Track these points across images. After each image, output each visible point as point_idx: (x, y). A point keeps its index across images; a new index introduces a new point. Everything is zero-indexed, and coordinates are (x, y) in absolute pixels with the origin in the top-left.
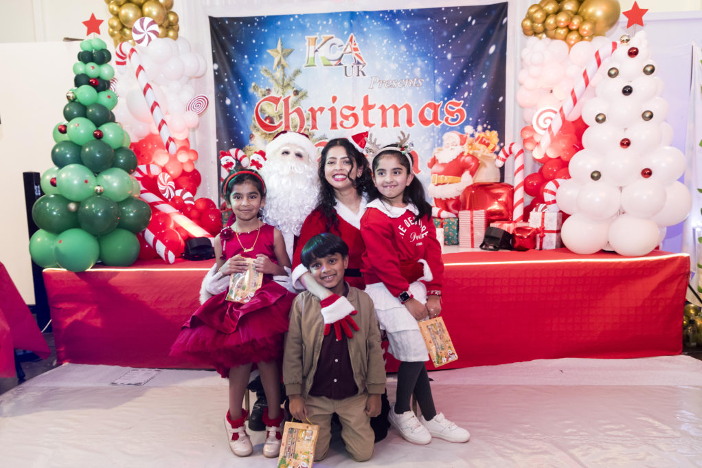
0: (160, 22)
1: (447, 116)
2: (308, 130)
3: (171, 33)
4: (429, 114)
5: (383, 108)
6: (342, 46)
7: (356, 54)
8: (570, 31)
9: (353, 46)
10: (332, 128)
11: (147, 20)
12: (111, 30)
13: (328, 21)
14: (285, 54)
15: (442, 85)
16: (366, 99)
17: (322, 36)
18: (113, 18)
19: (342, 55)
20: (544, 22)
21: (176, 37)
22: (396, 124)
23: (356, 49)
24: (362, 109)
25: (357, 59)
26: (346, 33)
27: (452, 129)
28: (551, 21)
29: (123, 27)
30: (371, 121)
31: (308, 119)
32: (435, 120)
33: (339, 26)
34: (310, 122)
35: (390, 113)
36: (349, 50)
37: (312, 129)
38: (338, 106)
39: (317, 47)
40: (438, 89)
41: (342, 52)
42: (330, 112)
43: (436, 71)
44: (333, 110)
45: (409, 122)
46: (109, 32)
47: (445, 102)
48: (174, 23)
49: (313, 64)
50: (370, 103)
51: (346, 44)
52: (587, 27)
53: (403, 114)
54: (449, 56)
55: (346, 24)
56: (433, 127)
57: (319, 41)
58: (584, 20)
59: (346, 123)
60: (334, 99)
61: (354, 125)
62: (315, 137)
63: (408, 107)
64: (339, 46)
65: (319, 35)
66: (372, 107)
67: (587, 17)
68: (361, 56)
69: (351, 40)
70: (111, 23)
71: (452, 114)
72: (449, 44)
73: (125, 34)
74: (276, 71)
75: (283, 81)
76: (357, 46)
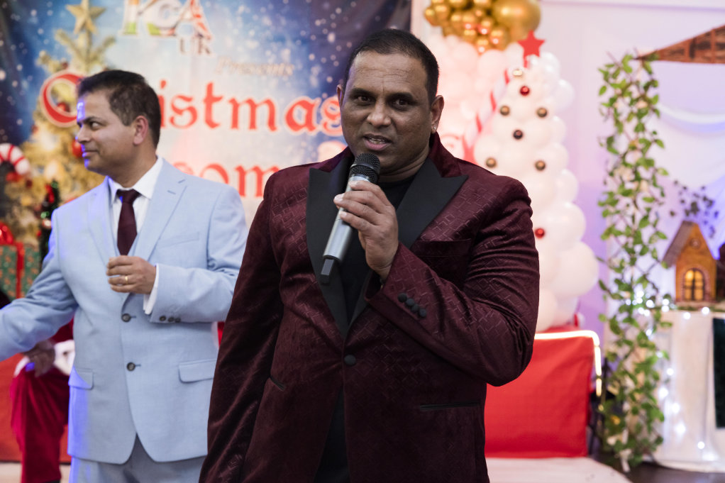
1: (325, 119)
4: (300, 115)
5: (233, 101)
6: (178, 9)
7: (198, 23)
8: (479, 35)
14: (93, 15)
15: (320, 76)
16: (210, 87)
19: (178, 22)
20: (449, 18)
22: (253, 125)
23: (198, 16)
24: (203, 102)
27: (332, 139)
28: (455, 18)
30: (215, 119)
32: (309, 123)
35: (244, 111)
36: (188, 15)
38: (168, 94)
39: (142, 7)
40: (314, 82)
41: (178, 18)
43: (312, 57)
45: (271, 123)
47: (323, 100)
50: (216, 93)
52: (497, 33)
53: (263, 112)
54: (331, 38)
56: (305, 135)
58: (496, 24)
59: (178, 119)
60: (163, 84)
61: (190, 124)
63: (269, 102)
64: (174, 10)
66: (218, 99)
67: (499, 20)
68: (206, 25)
69: (192, 2)
71: (332, 117)
72: (331, 21)
74: (77, 37)
75: (88, 52)
76: (201, 11)
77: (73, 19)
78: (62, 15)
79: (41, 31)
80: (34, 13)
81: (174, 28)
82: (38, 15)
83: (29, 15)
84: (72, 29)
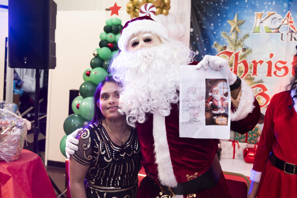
0: (157, 5)
2: (250, 75)
3: (164, 11)
6: (281, 19)
7: (291, 26)
9: (289, 20)
10: (267, 76)
11: (149, 5)
12: (128, 10)
13: (272, 2)
14: (239, 24)
17: (267, 13)
18: (130, 2)
19: (281, 26)
21: (167, 14)
23: (291, 22)
24: (292, 64)
25: (292, 29)
26: (285, 11)
29: (135, 8)
31: (251, 68)
33: (280, 6)
34: (252, 71)
36: (286, 22)
37: (252, 75)
38: (274, 61)
39: (262, 19)
41: (280, 24)
42: (267, 64)
44: (270, 63)
46: (127, 10)
48: (167, 4)
49: (258, 31)
51: (285, 18)
55: (285, 5)
57: (264, 16)
59: (278, 73)
60: (271, 55)
61: (285, 75)
62: (254, 81)
64: (279, 20)
65: (265, 12)
69: (288, 16)
70: (128, 5)
73: (136, 12)
74: (231, 34)
75: (236, 41)
76: (292, 20)
77: (230, 27)
78: (225, 25)
79: (215, 33)
80: (212, 24)
81: (278, 28)
82: (214, 25)
83: (210, 25)
84: (229, 31)
